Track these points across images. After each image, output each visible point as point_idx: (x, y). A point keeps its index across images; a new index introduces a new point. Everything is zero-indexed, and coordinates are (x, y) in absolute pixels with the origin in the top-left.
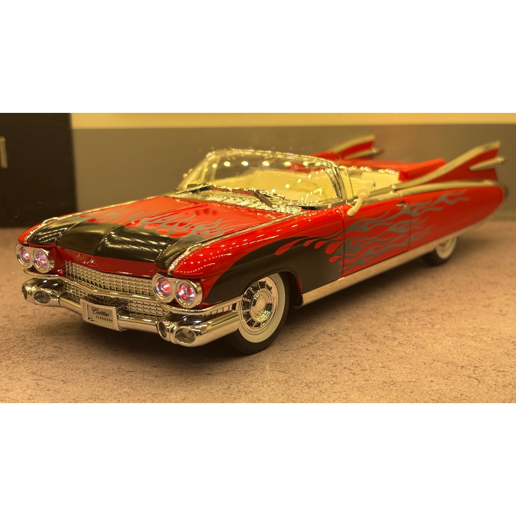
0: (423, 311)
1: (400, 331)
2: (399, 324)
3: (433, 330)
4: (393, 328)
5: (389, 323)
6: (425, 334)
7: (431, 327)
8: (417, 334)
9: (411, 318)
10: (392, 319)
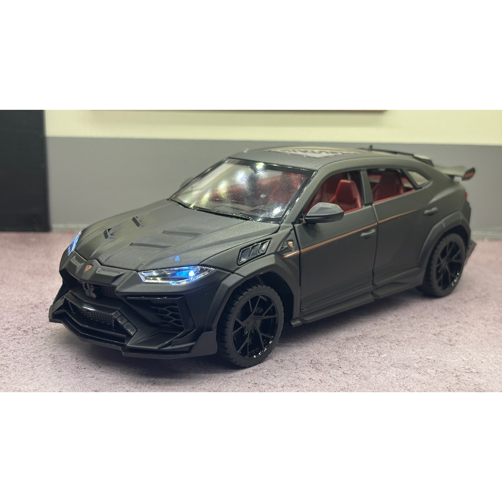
0: (373, 338)
2: (347, 352)
4: (340, 355)
8: (362, 363)
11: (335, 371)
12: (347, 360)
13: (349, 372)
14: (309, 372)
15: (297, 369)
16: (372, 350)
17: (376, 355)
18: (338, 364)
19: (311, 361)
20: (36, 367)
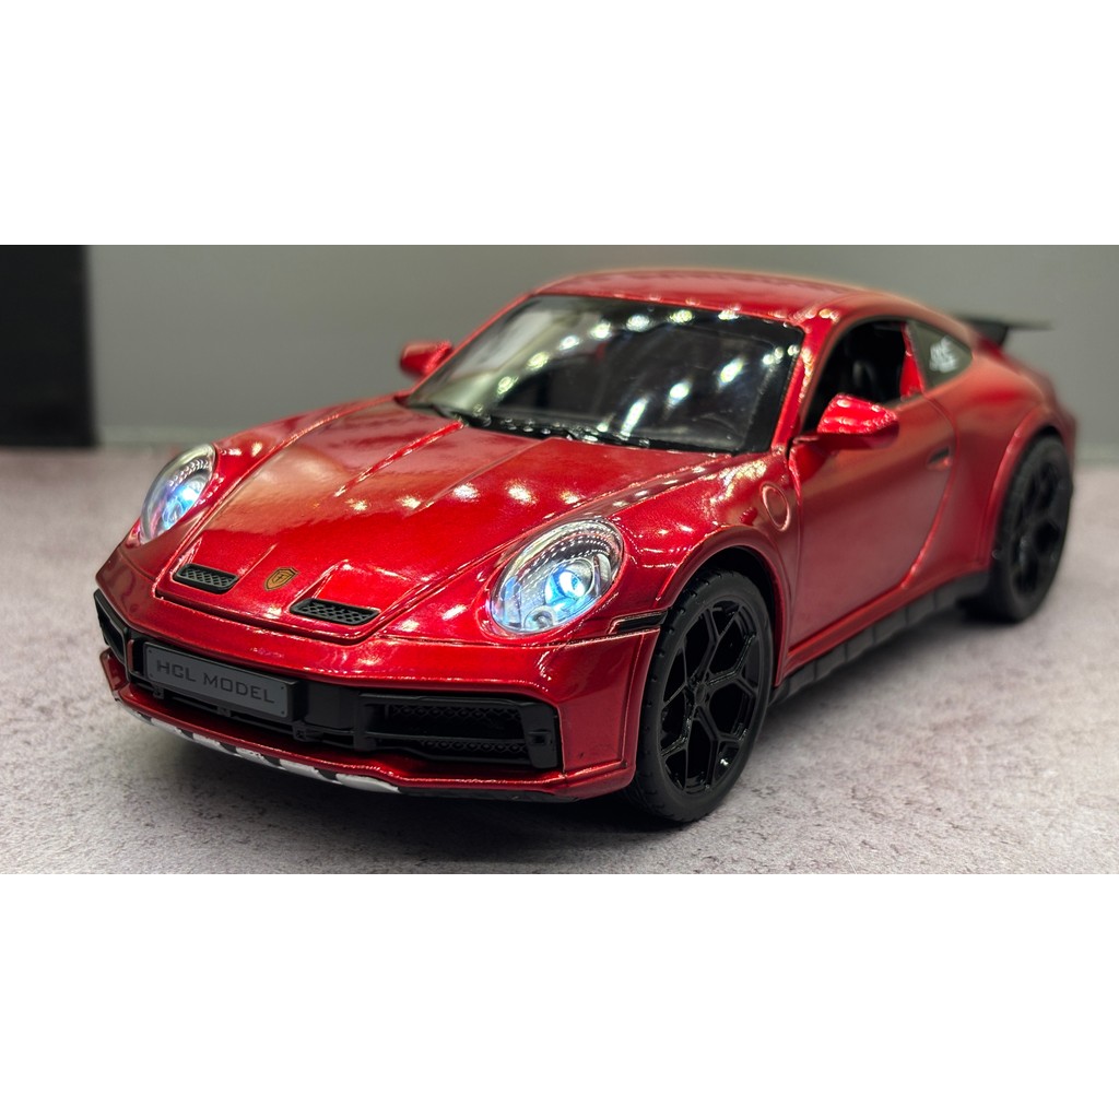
0: (1003, 723)
1: (949, 785)
2: (944, 764)
3: (1040, 786)
4: (929, 774)
5: (917, 758)
6: (1020, 795)
7: (1030, 773)
8: (996, 796)
9: (975, 743)
10: (922, 746)
11: (927, 819)
12: (952, 789)
13: (967, 823)
14: (855, 823)
15: (819, 814)
16: (1013, 759)
17: (1026, 771)
18: (930, 801)
19: (854, 791)
20: (80, 814)
